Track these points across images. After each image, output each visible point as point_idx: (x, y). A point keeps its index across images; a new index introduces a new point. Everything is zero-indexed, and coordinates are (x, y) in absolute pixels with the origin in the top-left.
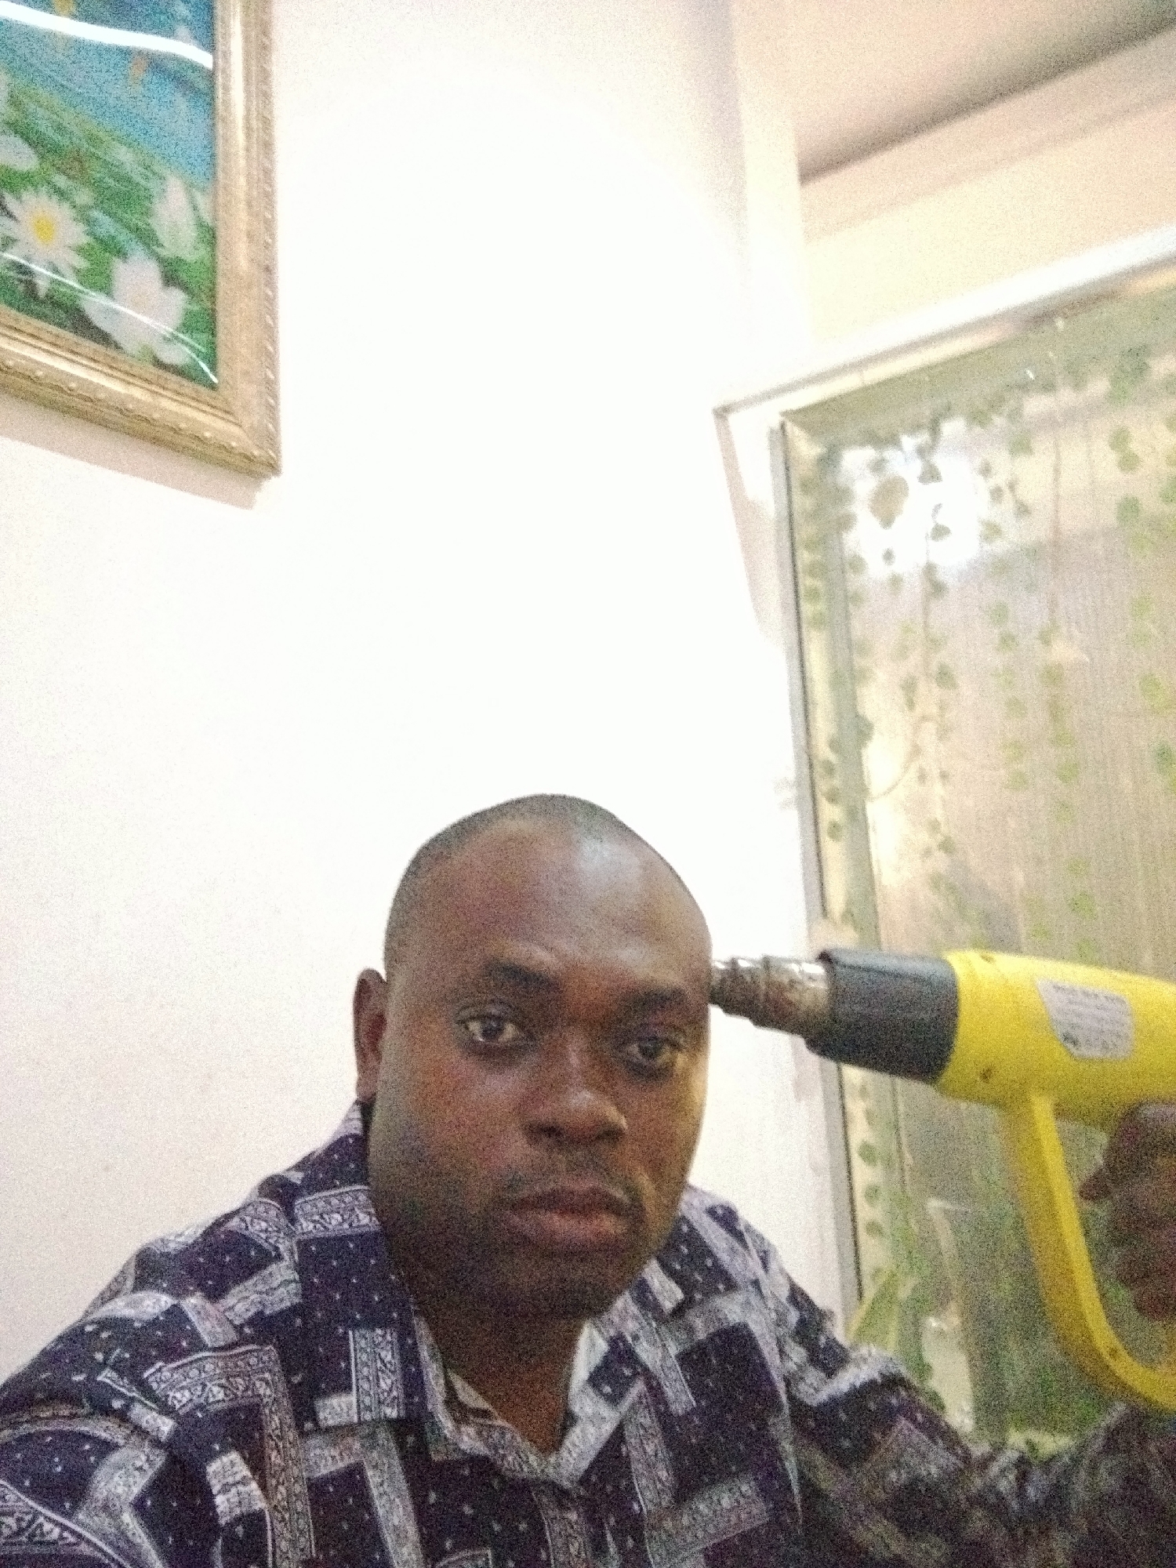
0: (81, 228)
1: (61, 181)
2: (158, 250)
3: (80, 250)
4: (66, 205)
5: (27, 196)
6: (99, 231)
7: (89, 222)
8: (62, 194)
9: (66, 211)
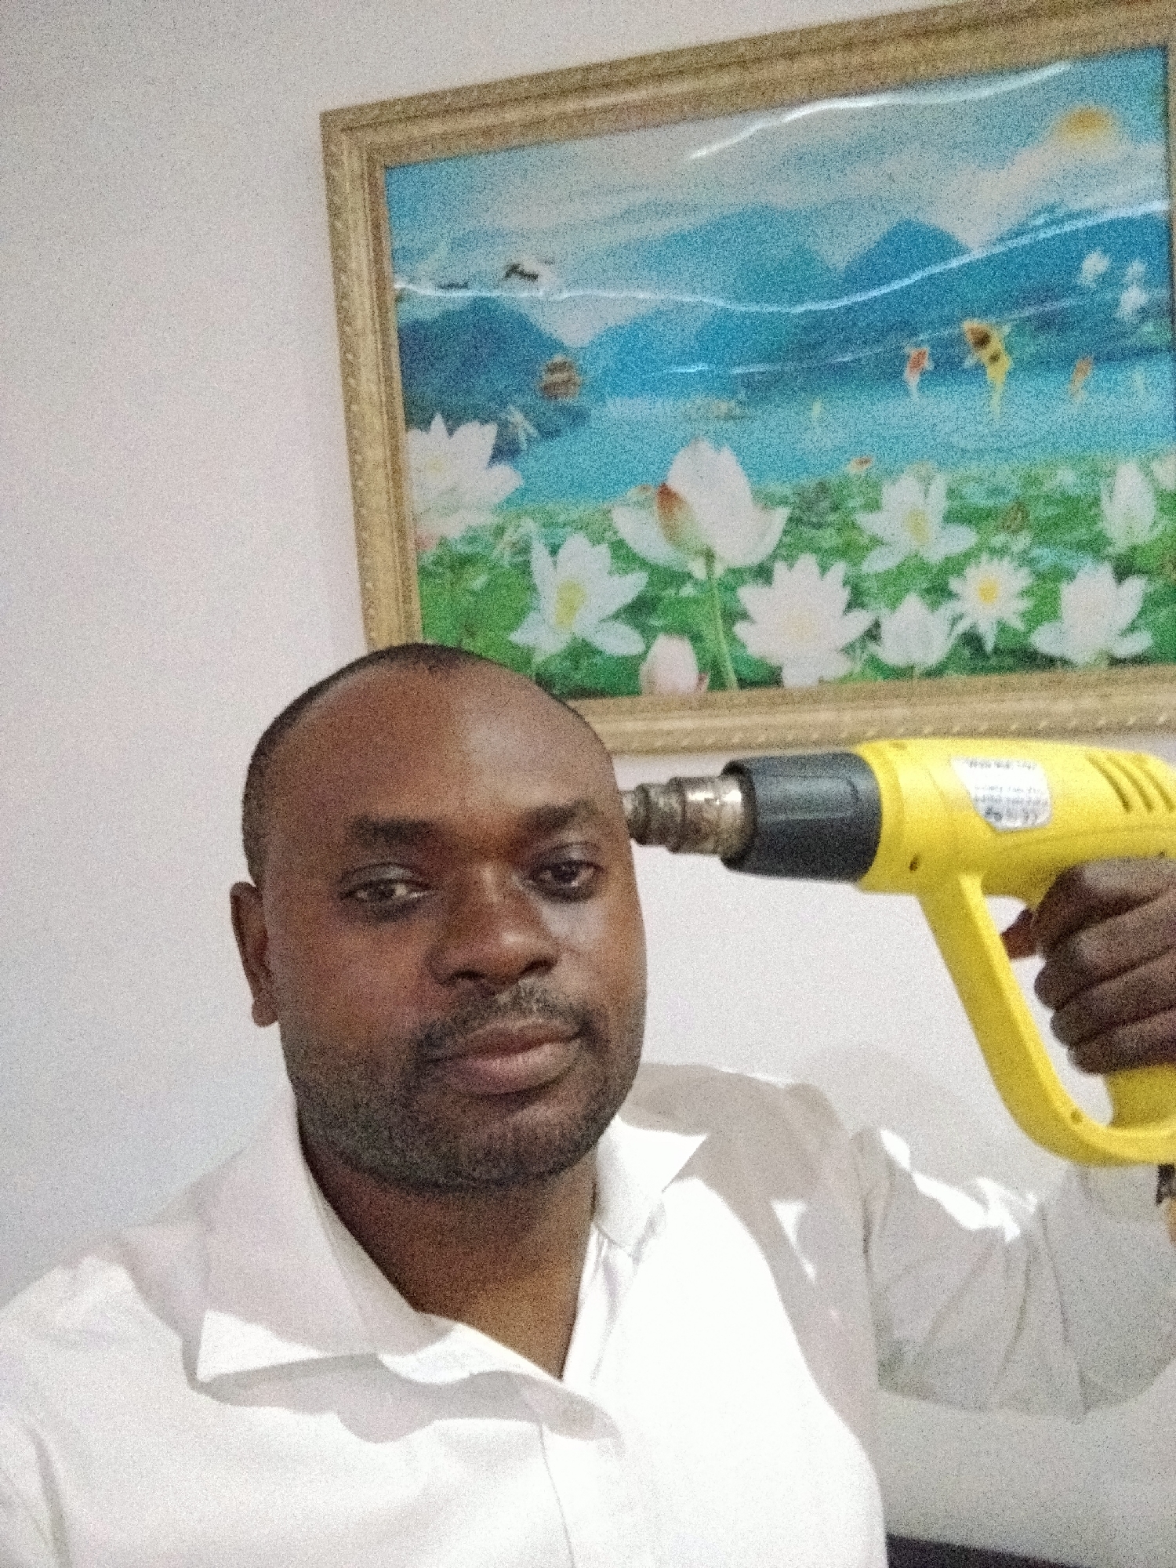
0: (1025, 570)
1: (998, 540)
2: (1110, 550)
3: (1026, 593)
4: (1007, 559)
5: (970, 572)
6: (1041, 567)
7: (1032, 562)
8: (1001, 552)
9: (1007, 563)
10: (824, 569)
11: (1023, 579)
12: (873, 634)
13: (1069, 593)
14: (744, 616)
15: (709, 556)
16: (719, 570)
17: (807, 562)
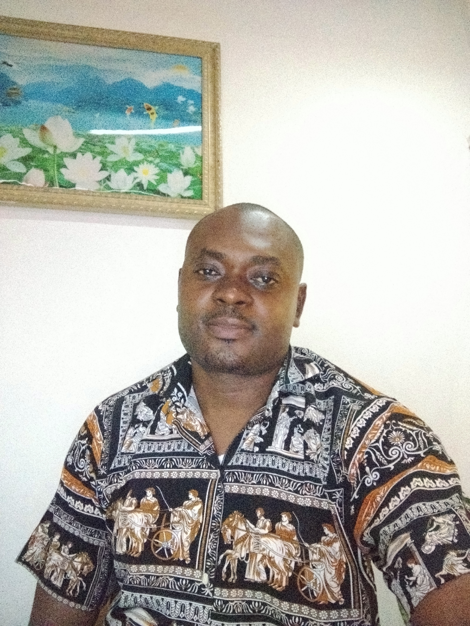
0: (158, 168)
1: (150, 159)
2: (182, 167)
3: (157, 175)
4: (152, 164)
5: (141, 166)
6: (163, 168)
8: (151, 162)
9: (152, 166)
10: (94, 157)
11: (157, 170)
12: (108, 178)
13: (170, 176)
14: (65, 167)
15: (55, 147)
16: (58, 152)
17: (89, 155)
